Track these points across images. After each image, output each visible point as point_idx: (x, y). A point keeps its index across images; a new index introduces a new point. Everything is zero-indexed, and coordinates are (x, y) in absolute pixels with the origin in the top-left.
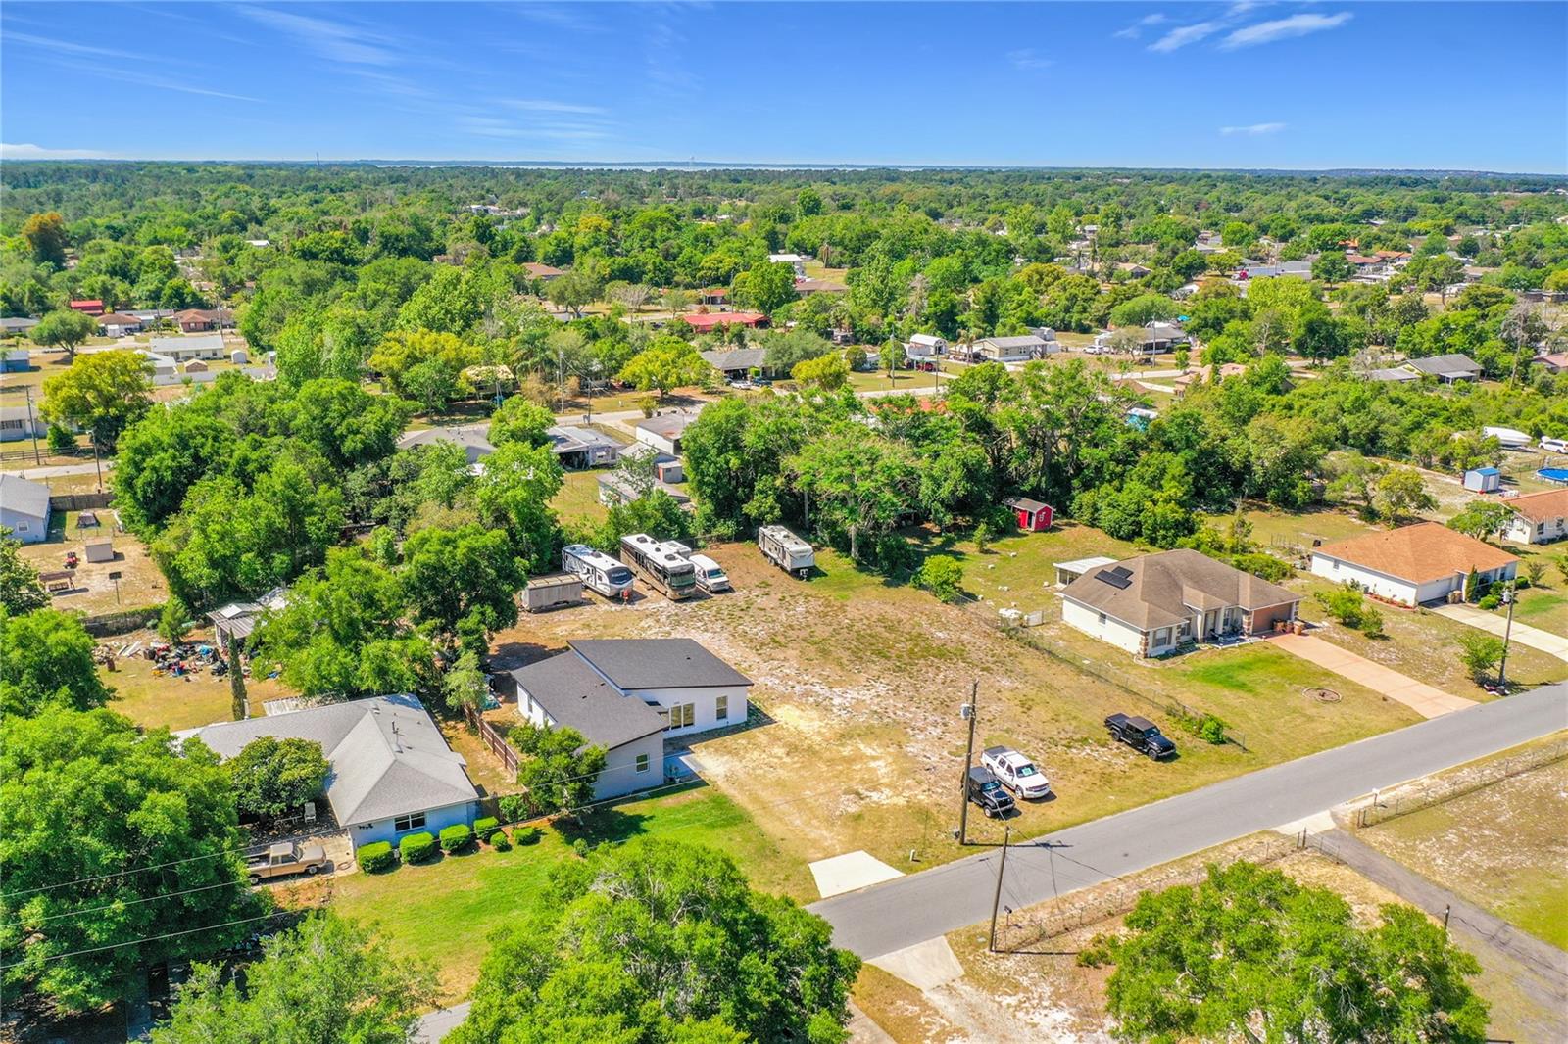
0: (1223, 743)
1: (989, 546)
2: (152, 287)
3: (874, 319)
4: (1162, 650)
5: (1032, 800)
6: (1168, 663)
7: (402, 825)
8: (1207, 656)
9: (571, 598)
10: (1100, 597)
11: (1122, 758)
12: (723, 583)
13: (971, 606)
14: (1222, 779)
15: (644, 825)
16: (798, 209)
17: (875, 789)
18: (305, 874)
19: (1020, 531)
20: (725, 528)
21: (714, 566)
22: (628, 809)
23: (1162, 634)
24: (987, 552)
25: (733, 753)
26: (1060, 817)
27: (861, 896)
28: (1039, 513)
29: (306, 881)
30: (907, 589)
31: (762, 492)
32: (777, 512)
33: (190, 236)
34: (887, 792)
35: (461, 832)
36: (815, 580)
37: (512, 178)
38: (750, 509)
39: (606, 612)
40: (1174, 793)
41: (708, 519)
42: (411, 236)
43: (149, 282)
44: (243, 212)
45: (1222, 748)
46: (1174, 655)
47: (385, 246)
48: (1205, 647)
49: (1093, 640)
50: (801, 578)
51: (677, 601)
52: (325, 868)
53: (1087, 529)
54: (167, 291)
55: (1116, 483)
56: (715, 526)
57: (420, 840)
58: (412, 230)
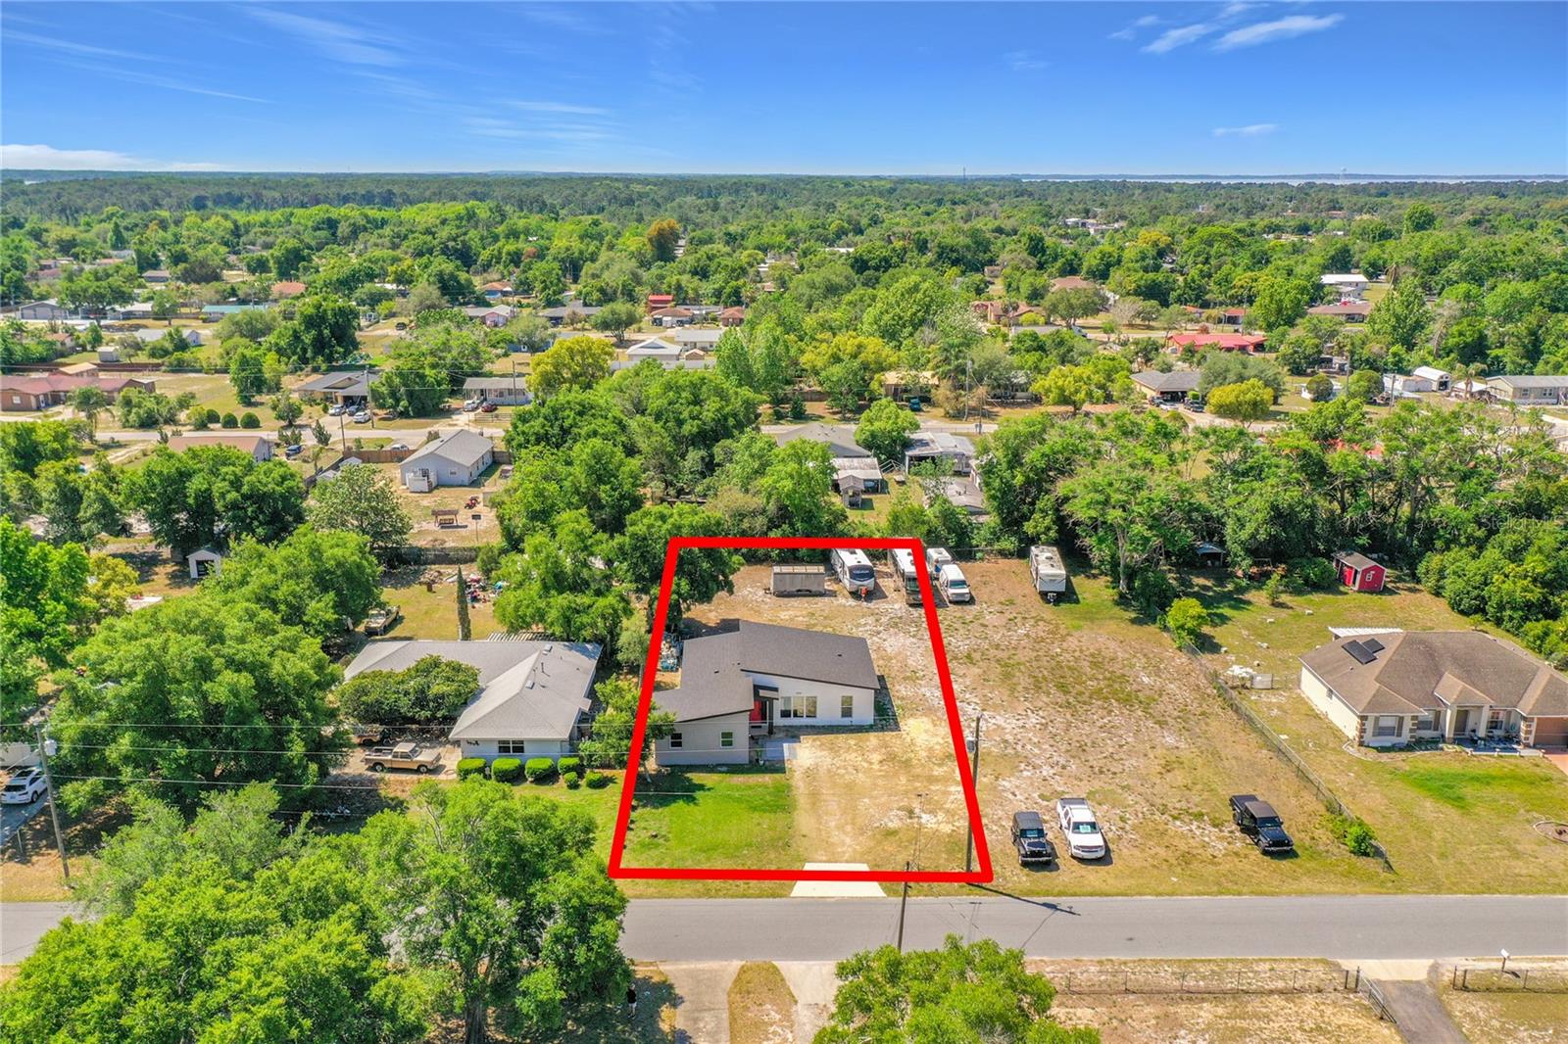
0: (1366, 854)
1: (1284, 598)
2: (716, 286)
3: (1376, 348)
4: (1388, 741)
5: (1081, 860)
6: (1385, 757)
7: (505, 748)
8: (1450, 759)
9: (814, 588)
10: (1335, 669)
11: (1225, 842)
12: (963, 595)
13: (1206, 659)
14: (1328, 893)
15: (698, 794)
16: (1406, 224)
17: (932, 812)
18: (417, 771)
19: (1342, 588)
20: (1009, 543)
21: (962, 577)
22: (696, 778)
23: (1389, 722)
24: (1281, 605)
25: (834, 750)
26: (1097, 884)
27: (829, 904)
28: (1366, 571)
29: (415, 777)
30: (1153, 629)
31: (1042, 511)
32: (1052, 534)
33: (788, 243)
34: (941, 816)
35: (544, 764)
36: (1063, 606)
37: (1137, 192)
38: (1029, 527)
39: (840, 605)
40: (1252, 893)
41: (994, 533)
42: (968, 248)
43: (717, 280)
44: (849, 223)
45: (1362, 861)
46: (1401, 750)
47: (940, 256)
48: (1450, 748)
49: (1317, 716)
50: (1049, 602)
51: (911, 605)
52: (435, 770)
53: (1429, 596)
54: (728, 290)
55: (1472, 549)
56: (998, 539)
57: (509, 763)
58: (968, 241)
